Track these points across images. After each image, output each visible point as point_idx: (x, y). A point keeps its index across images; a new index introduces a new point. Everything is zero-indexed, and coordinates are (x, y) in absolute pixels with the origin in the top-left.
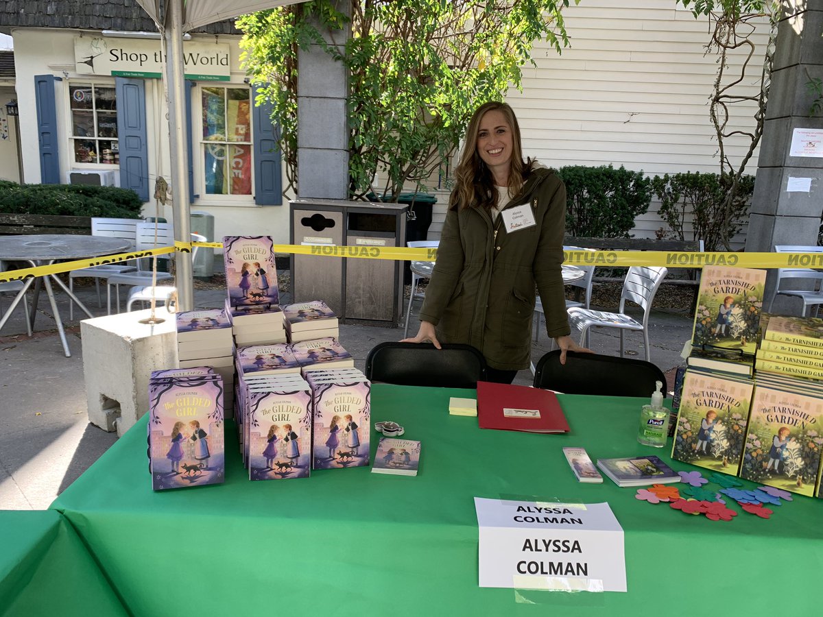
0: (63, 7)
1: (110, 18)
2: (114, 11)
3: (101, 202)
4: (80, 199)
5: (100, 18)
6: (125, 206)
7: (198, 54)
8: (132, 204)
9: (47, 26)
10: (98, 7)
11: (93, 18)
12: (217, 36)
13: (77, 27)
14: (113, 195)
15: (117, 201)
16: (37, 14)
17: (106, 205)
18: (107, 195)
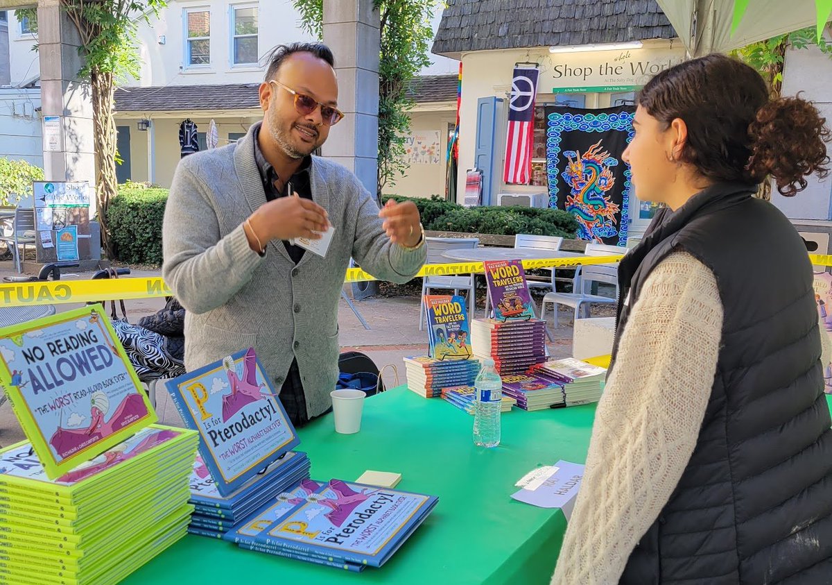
0: (514, 27)
1: (559, 33)
2: (563, 26)
3: (543, 223)
4: (525, 220)
5: (549, 35)
6: (563, 229)
7: (648, 63)
8: (570, 227)
9: (497, 48)
10: (547, 24)
11: (542, 35)
12: (672, 40)
13: (525, 47)
14: (553, 216)
15: (556, 223)
16: (489, 37)
17: (547, 226)
18: (547, 216)
